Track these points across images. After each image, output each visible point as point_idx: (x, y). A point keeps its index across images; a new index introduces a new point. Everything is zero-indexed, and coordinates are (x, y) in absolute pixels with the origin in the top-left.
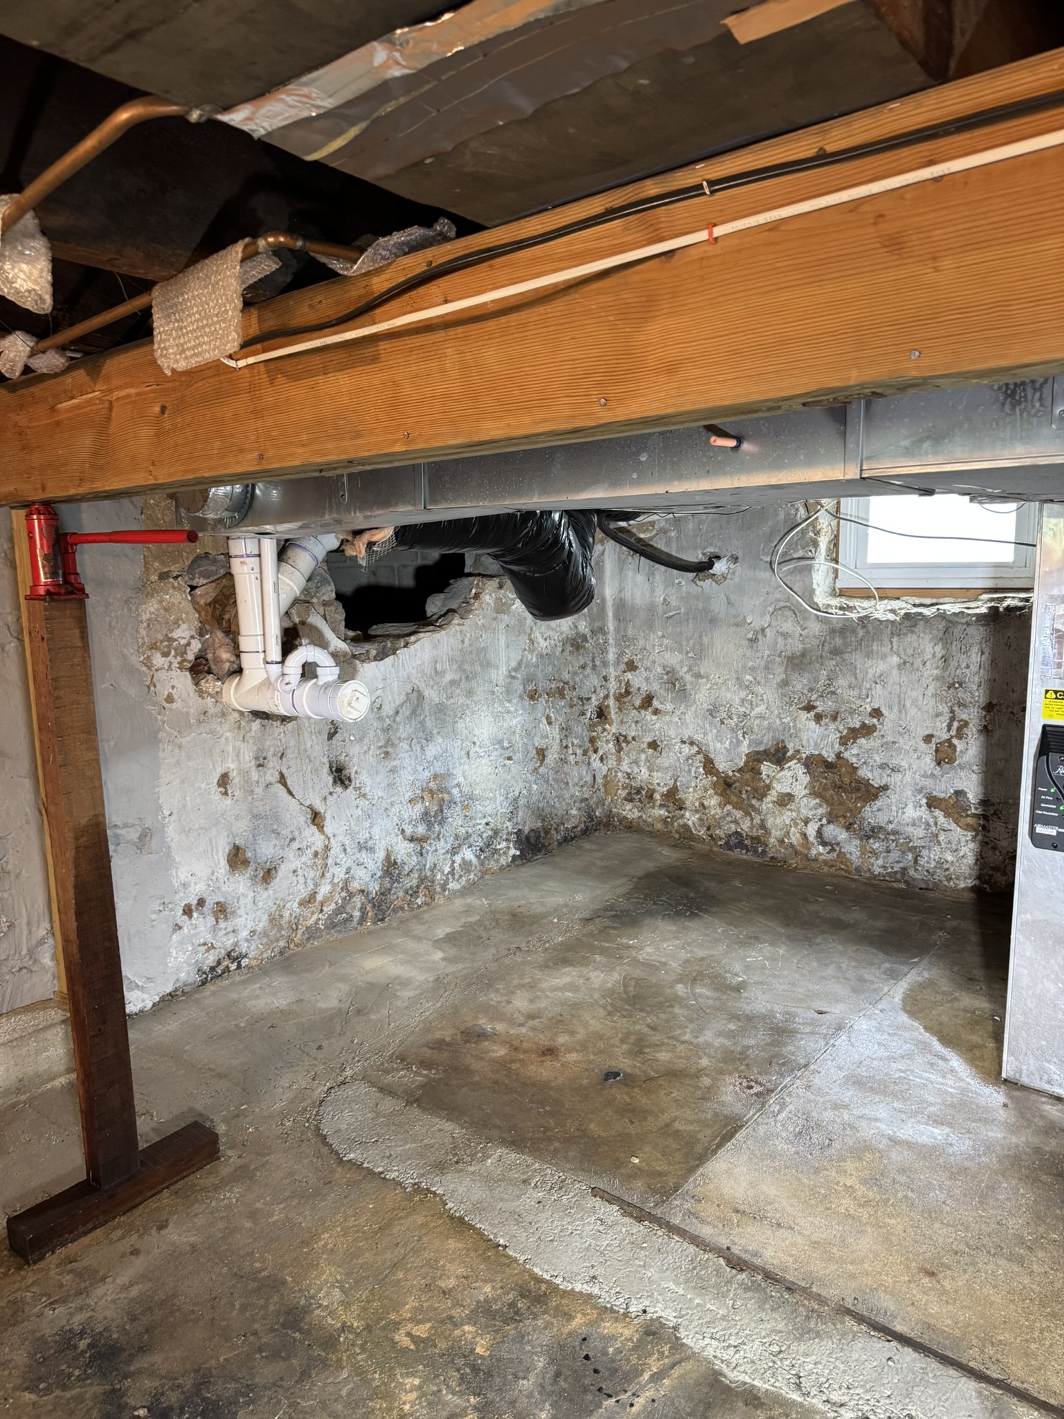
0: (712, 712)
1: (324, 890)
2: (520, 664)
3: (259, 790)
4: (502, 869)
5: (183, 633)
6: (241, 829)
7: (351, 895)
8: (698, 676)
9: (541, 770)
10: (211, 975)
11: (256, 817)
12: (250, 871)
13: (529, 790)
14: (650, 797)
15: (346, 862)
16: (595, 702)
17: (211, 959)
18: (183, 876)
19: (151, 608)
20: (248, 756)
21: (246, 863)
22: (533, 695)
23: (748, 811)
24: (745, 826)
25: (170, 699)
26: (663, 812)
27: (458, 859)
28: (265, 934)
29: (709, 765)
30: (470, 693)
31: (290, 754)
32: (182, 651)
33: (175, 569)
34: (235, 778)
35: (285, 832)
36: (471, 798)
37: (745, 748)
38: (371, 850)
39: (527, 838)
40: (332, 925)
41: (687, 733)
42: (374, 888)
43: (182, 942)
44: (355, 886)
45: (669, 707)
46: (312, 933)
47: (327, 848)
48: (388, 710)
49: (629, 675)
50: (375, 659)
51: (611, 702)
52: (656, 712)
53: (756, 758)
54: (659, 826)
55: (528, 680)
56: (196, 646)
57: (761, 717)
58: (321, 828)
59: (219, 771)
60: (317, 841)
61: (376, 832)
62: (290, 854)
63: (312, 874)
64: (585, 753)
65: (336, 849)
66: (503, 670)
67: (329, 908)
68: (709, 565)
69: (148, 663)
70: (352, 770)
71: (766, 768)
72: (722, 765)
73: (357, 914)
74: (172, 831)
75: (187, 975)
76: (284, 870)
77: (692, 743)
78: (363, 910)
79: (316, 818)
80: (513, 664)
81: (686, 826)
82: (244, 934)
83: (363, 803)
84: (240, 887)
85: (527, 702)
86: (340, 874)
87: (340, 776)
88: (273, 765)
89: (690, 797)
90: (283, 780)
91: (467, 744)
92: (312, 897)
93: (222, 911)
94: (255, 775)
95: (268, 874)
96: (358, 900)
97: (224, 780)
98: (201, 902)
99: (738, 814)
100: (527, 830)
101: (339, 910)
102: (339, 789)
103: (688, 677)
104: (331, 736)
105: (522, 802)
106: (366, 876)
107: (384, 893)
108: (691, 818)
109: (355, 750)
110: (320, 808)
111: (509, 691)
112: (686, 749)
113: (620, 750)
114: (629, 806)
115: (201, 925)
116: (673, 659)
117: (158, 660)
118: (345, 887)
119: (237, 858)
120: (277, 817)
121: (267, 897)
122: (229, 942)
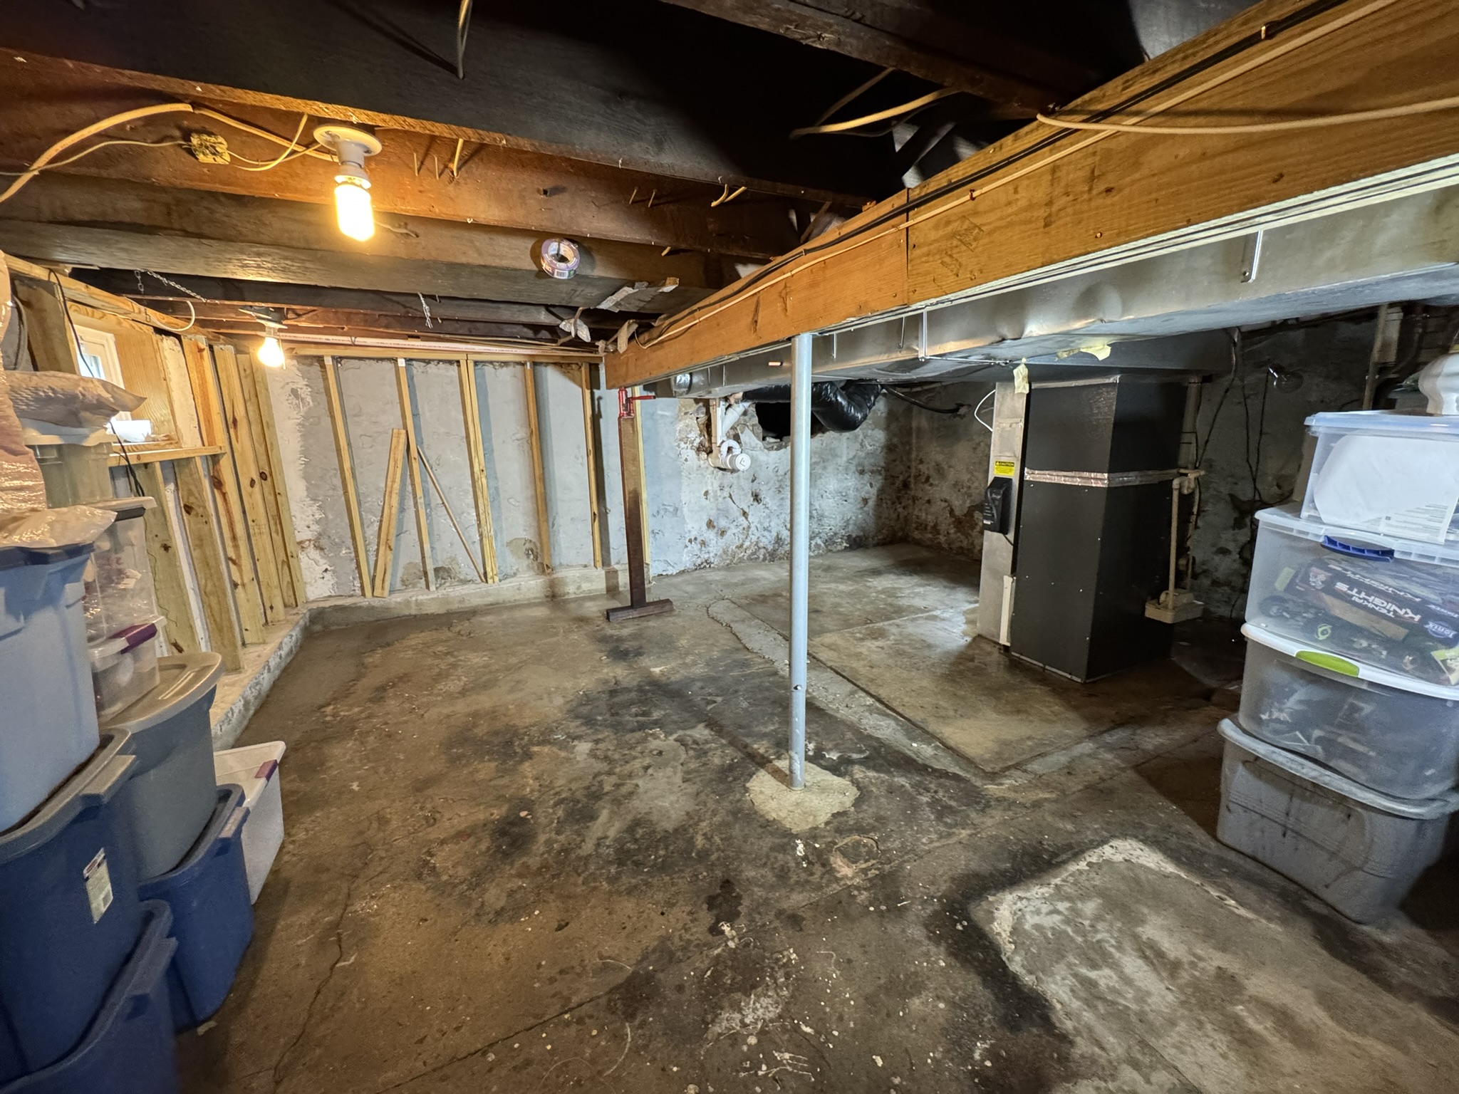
0: (955, 485)
1: (747, 544)
2: (855, 456)
3: (720, 499)
4: (839, 551)
5: (692, 435)
6: (713, 514)
7: (759, 548)
8: (950, 467)
9: (866, 509)
10: (699, 567)
11: (719, 509)
12: (716, 530)
13: (857, 517)
14: (926, 528)
15: (758, 534)
16: (901, 478)
17: (699, 562)
18: (689, 527)
19: (680, 426)
20: (716, 484)
21: (714, 527)
22: (862, 472)
23: (967, 536)
24: (965, 544)
25: (686, 460)
26: (930, 536)
27: (813, 542)
28: (721, 556)
29: (952, 511)
30: (825, 468)
31: (734, 487)
32: (692, 442)
33: (691, 411)
34: (711, 494)
35: (731, 518)
36: (822, 516)
37: (968, 504)
38: (770, 531)
39: (855, 539)
40: (750, 559)
41: (944, 496)
42: (770, 548)
43: (688, 552)
44: (761, 545)
45: (937, 482)
46: (741, 560)
47: (749, 527)
48: (781, 472)
49: (920, 466)
50: (776, 450)
51: (912, 480)
52: (931, 485)
53: (972, 509)
54: (929, 543)
55: (859, 464)
56: (698, 441)
57: (976, 488)
58: (746, 518)
59: (704, 490)
60: (745, 524)
61: (773, 524)
62: (732, 526)
63: (741, 536)
64: (893, 503)
65: (753, 528)
66: (845, 459)
67: (749, 552)
68: (957, 410)
69: (679, 446)
70: (762, 496)
71: (977, 515)
72: (957, 513)
73: (761, 557)
74: (685, 510)
75: (689, 565)
76: (729, 533)
77: (946, 501)
78: (764, 555)
79: (745, 514)
80: (851, 456)
81: (939, 543)
82: (712, 555)
83: (766, 511)
84: (711, 535)
85: (857, 474)
86: (754, 539)
87: (756, 498)
88: (727, 489)
89: (943, 528)
90: (731, 497)
91: (822, 492)
92: (741, 546)
93: (703, 543)
94: (719, 493)
95: (723, 533)
96: (762, 551)
97: (706, 493)
98: (696, 539)
99: (962, 537)
100: (854, 535)
101: (753, 554)
102: (756, 503)
103: (946, 467)
104: (753, 481)
105: (851, 522)
106: (767, 541)
107: (775, 550)
108: (942, 539)
109: (764, 488)
110: (747, 510)
111: (847, 469)
112: (944, 504)
113: (914, 503)
114: (916, 532)
115: (695, 547)
116: (940, 458)
117: (682, 445)
118: (757, 544)
119: (710, 524)
120: (727, 511)
121: (722, 542)
122: (706, 556)
